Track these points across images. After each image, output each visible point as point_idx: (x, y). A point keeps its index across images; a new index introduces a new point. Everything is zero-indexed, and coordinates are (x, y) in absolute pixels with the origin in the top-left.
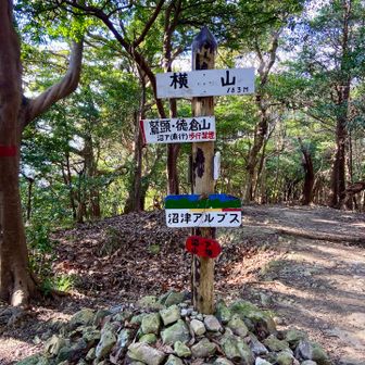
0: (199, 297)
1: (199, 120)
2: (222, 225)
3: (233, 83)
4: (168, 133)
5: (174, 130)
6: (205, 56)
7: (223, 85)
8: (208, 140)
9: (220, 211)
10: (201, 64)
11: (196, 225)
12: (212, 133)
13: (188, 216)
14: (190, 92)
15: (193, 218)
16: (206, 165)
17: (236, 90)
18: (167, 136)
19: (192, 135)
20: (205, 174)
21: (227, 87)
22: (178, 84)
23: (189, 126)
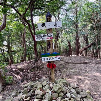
0: (51, 79)
1: (49, 34)
2: (56, 60)
3: (57, 25)
4: (41, 38)
5: (43, 37)
6: (49, 19)
7: (54, 25)
8: (51, 39)
9: (55, 57)
10: (48, 21)
11: (50, 60)
13: (47, 59)
14: (46, 27)
16: (51, 45)
17: (57, 27)
19: (47, 38)
20: (51, 48)
22: (43, 26)
23: (46, 36)
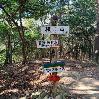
0: (53, 93)
1: (54, 41)
2: (60, 71)
3: (64, 30)
4: (44, 45)
5: (46, 44)
6: (55, 22)
7: (61, 31)
8: (56, 47)
9: (59, 67)
10: (54, 24)
11: (53, 72)
12: (57, 45)
13: (50, 69)
14: (51, 32)
15: (52, 70)
16: (55, 54)
17: (64, 32)
18: (44, 46)
19: (52, 45)
20: (55, 56)
21: (62, 31)
22: (48, 30)
23: (51, 43)
